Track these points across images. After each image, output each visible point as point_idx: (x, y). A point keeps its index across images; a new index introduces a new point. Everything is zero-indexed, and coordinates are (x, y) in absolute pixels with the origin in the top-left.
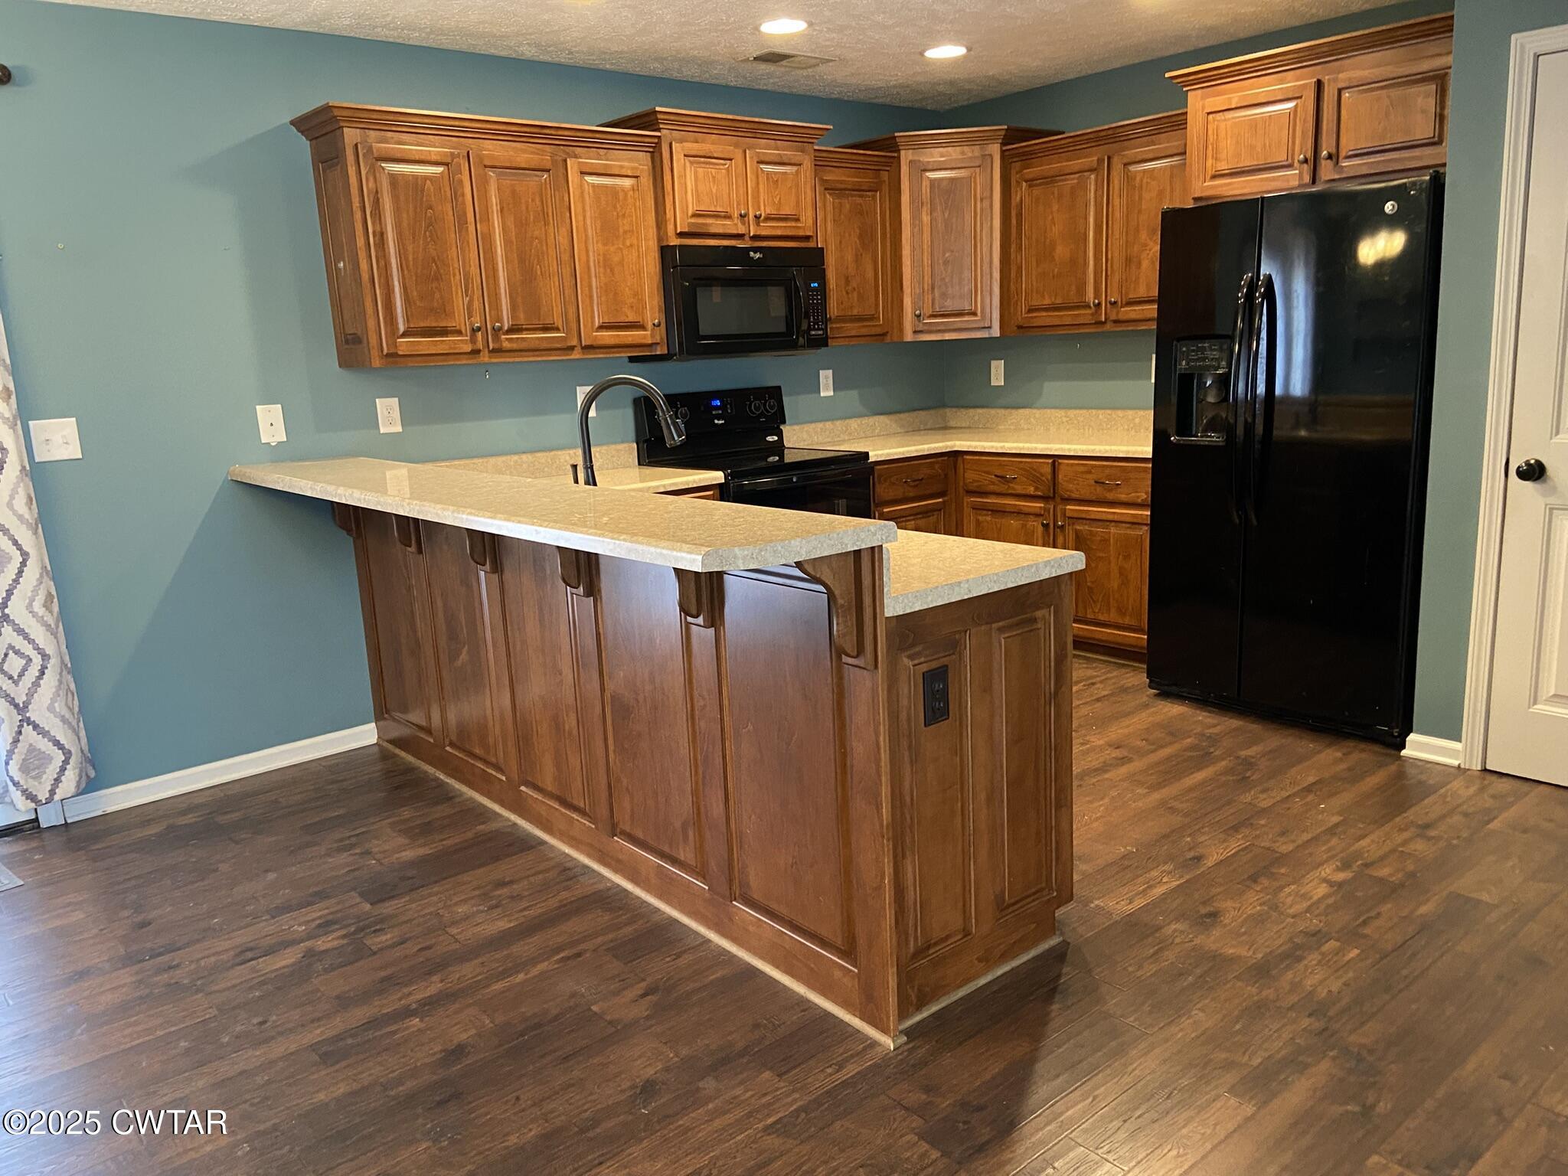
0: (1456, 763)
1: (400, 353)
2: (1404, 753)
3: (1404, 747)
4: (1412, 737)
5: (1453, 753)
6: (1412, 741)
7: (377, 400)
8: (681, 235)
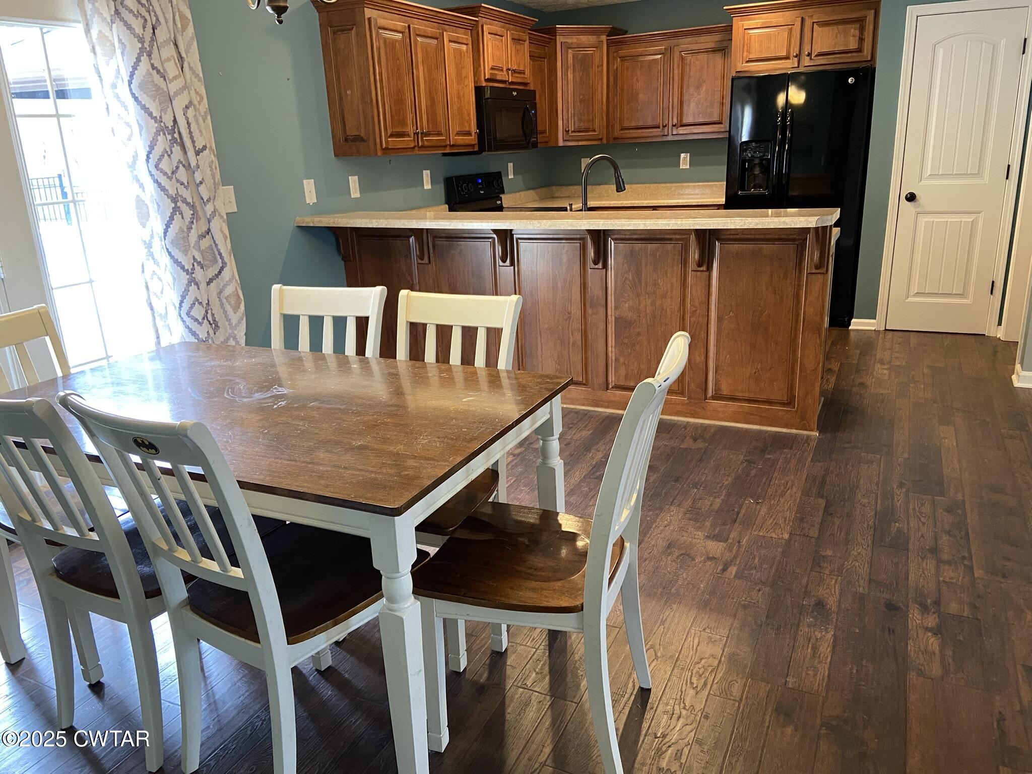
0: (874, 328)
1: (390, 147)
2: (850, 328)
3: (850, 325)
4: (853, 320)
5: (873, 325)
6: (855, 322)
7: (350, 177)
8: (487, 80)
